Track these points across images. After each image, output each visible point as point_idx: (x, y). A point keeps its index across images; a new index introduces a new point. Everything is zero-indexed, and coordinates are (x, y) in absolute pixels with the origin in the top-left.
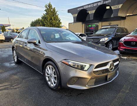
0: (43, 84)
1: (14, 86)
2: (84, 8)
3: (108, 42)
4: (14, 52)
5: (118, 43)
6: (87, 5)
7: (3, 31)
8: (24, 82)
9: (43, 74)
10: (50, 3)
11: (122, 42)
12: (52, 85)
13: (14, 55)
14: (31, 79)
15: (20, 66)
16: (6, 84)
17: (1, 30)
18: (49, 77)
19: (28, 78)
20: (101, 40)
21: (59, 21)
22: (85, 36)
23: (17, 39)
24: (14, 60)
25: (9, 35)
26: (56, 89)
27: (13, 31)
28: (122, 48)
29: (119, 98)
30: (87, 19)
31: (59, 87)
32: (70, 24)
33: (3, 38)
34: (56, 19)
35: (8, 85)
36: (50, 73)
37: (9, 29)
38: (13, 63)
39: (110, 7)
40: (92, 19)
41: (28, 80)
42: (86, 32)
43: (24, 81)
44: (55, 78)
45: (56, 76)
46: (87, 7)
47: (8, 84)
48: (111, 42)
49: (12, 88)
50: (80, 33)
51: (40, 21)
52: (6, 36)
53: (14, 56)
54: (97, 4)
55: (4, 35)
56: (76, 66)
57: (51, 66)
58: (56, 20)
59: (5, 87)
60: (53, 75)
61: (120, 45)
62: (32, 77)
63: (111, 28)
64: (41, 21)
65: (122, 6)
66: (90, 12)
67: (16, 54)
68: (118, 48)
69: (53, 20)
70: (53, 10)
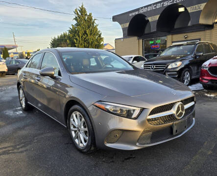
0: (68, 144)
1: (19, 148)
2: (141, 12)
3: (182, 70)
4: (21, 91)
5: (199, 70)
6: (145, 7)
7: (5, 57)
8: (36, 141)
9: (67, 126)
10: (82, 6)
11: (206, 68)
12: (81, 145)
13: (21, 96)
14: (48, 135)
15: (30, 115)
16: (7, 145)
17: (2, 56)
18: (76, 131)
19: (42, 134)
20: (170, 67)
21: (100, 36)
22: (143, 59)
23: (24, 69)
24: (21, 104)
25: (14, 63)
26: (87, 151)
27: (21, 56)
28: (206, 79)
29: (194, 163)
30: (146, 31)
31: (92, 148)
32: (117, 41)
33: (5, 69)
34: (94, 32)
35: (9, 147)
36: (77, 124)
37: (14, 53)
38: (20, 110)
39: (186, 9)
40: (156, 30)
41: (42, 138)
42: (145, 53)
43: (37, 139)
44: (86, 132)
45: (86, 129)
46: (145, 10)
47: (9, 145)
48: (187, 69)
49: (15, 151)
50: (134, 56)
51: (66, 38)
52: (9, 65)
53: (21, 99)
54: (163, 5)
55: (7, 64)
56: (119, 112)
57: (78, 113)
58: (94, 34)
59: (4, 150)
60: (82, 127)
61: (203, 73)
62: (49, 132)
63: (187, 44)
64: (69, 37)
65: (206, 5)
66: (150, 19)
67: (23, 95)
68: (200, 78)
69: (89, 35)
70: (88, 18)
